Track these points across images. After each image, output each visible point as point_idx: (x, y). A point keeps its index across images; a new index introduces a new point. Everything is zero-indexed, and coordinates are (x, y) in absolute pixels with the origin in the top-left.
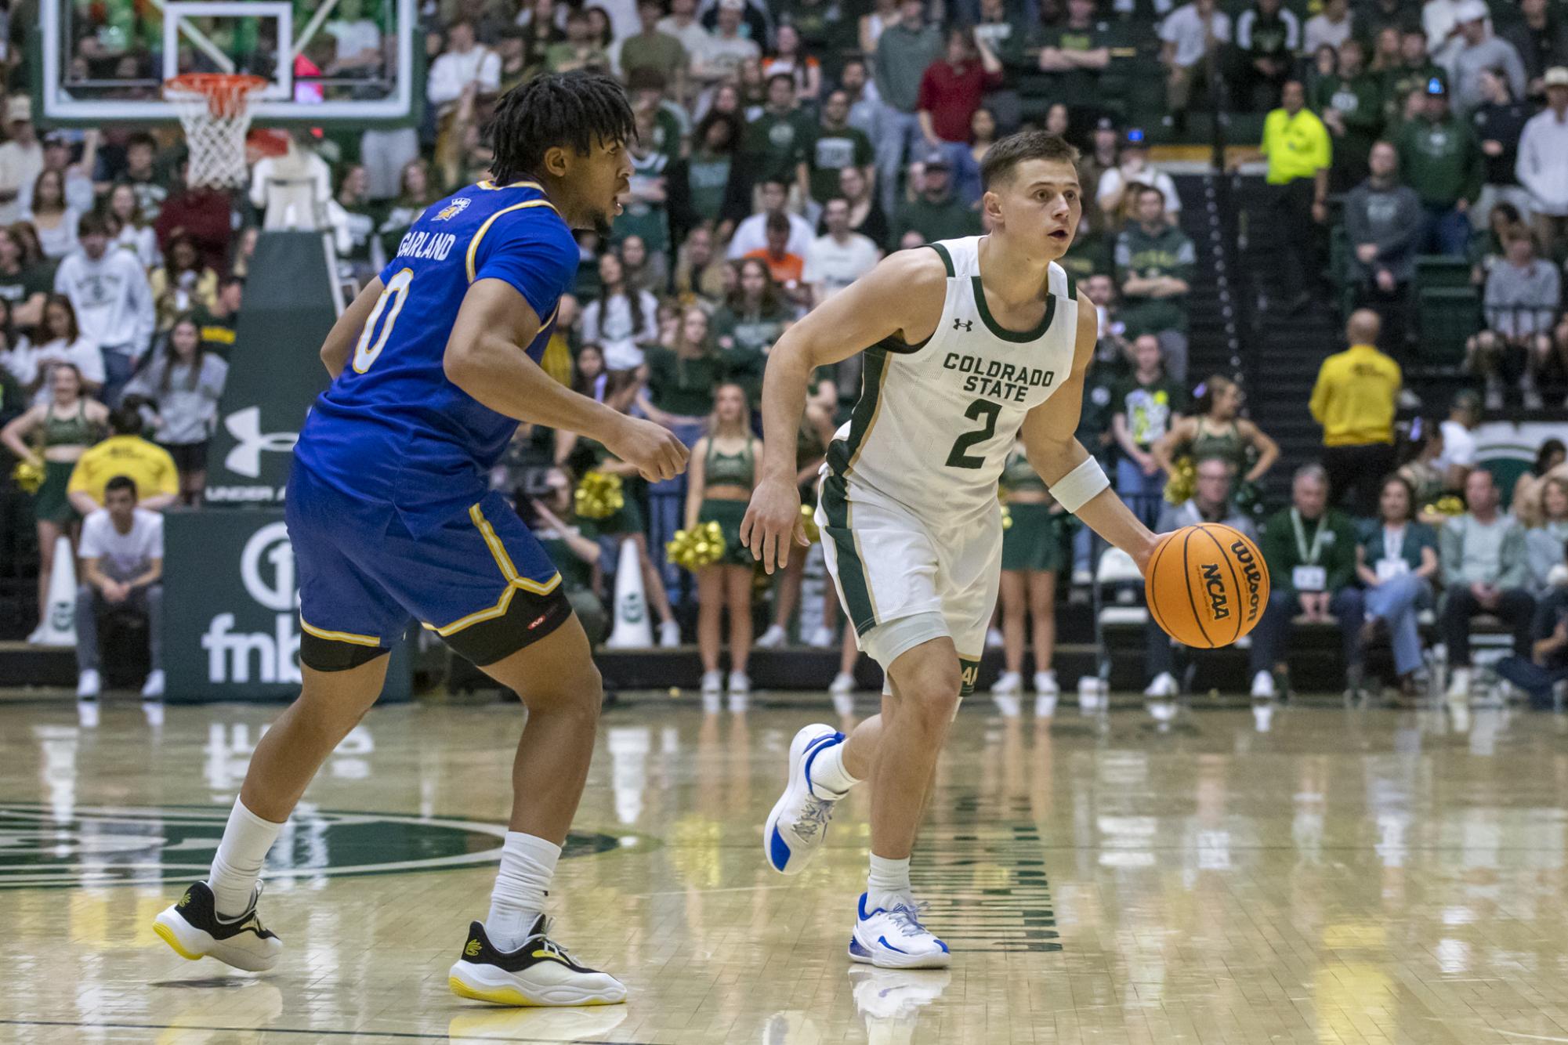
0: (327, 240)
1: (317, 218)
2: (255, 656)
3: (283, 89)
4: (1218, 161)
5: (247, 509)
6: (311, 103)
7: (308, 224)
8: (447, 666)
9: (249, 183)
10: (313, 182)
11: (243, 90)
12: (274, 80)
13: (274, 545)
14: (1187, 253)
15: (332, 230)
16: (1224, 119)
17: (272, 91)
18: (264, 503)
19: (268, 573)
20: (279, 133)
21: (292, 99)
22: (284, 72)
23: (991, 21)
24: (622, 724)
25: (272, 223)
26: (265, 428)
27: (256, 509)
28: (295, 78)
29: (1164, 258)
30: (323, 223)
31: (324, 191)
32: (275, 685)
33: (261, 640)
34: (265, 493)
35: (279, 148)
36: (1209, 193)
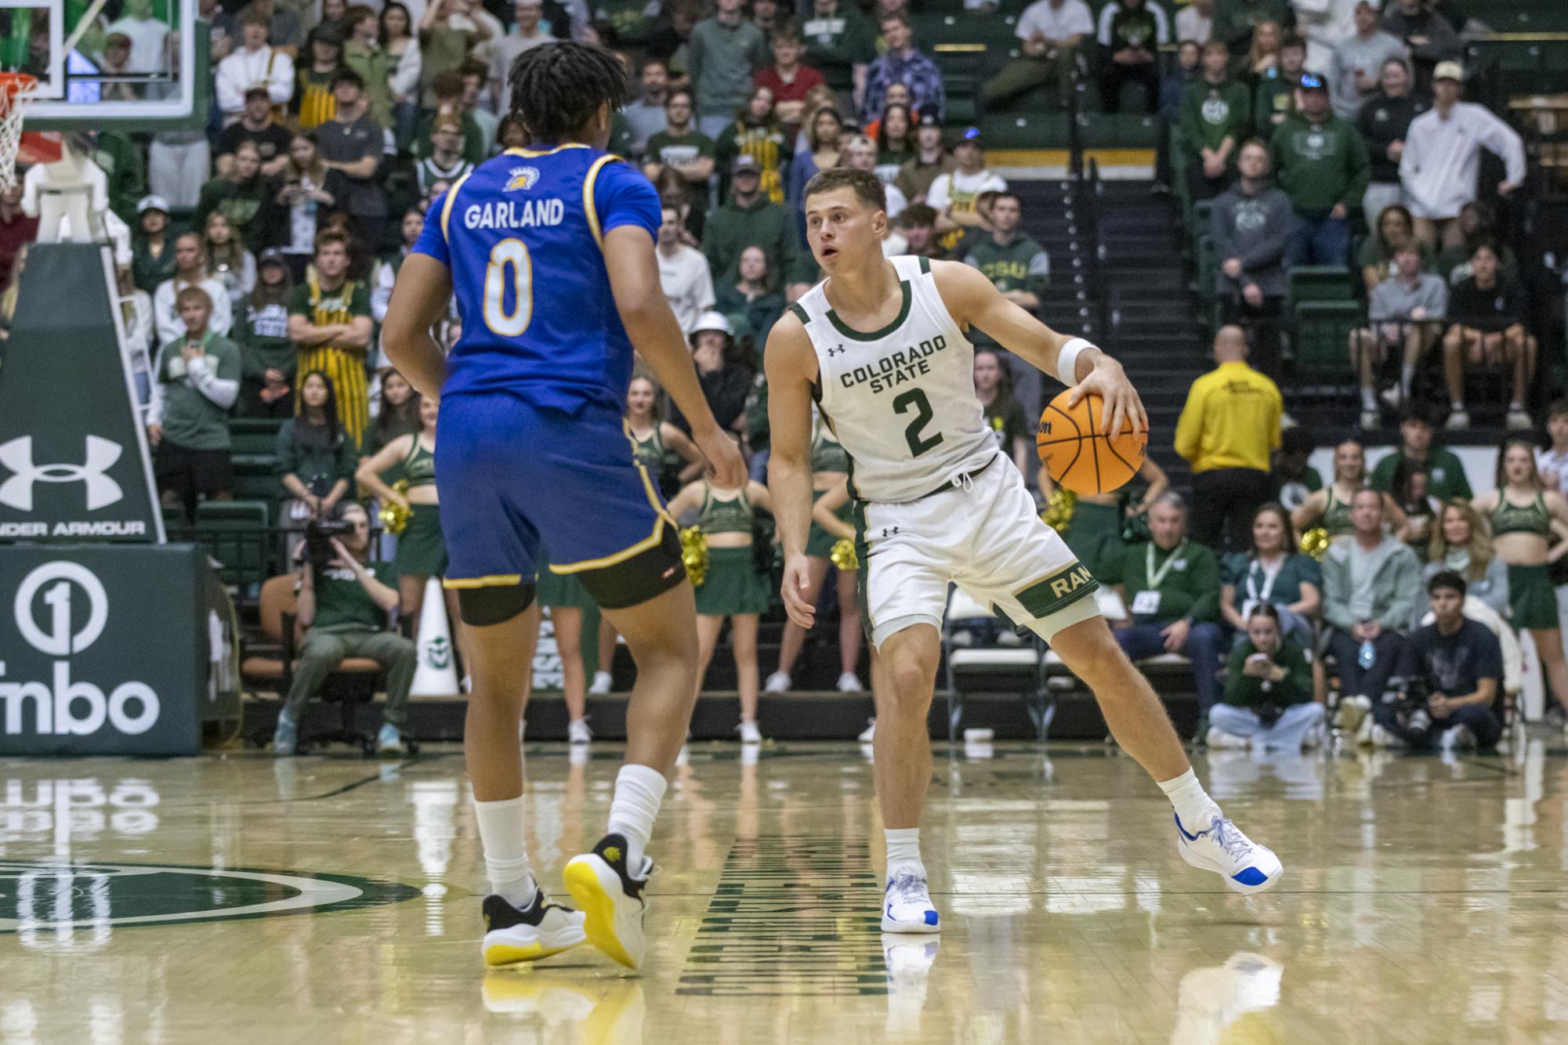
0: (106, 252)
1: (93, 229)
2: (29, 706)
3: (55, 88)
4: (1076, 166)
5: (19, 545)
6: (85, 101)
7: (84, 236)
8: (239, 717)
9: (19, 193)
10: (89, 190)
11: (13, 89)
12: (45, 78)
13: (50, 585)
14: (1041, 264)
15: (111, 244)
16: (1082, 120)
17: (43, 90)
18: (39, 539)
19: (43, 615)
20: (52, 136)
21: (65, 98)
22: (55, 70)
23: (825, 16)
24: (428, 776)
25: (44, 235)
26: (37, 460)
27: (29, 545)
28: (68, 76)
29: (1014, 270)
30: (102, 234)
31: (101, 200)
32: (53, 736)
33: (36, 689)
34: (40, 528)
35: (52, 153)
36: (1067, 201)
